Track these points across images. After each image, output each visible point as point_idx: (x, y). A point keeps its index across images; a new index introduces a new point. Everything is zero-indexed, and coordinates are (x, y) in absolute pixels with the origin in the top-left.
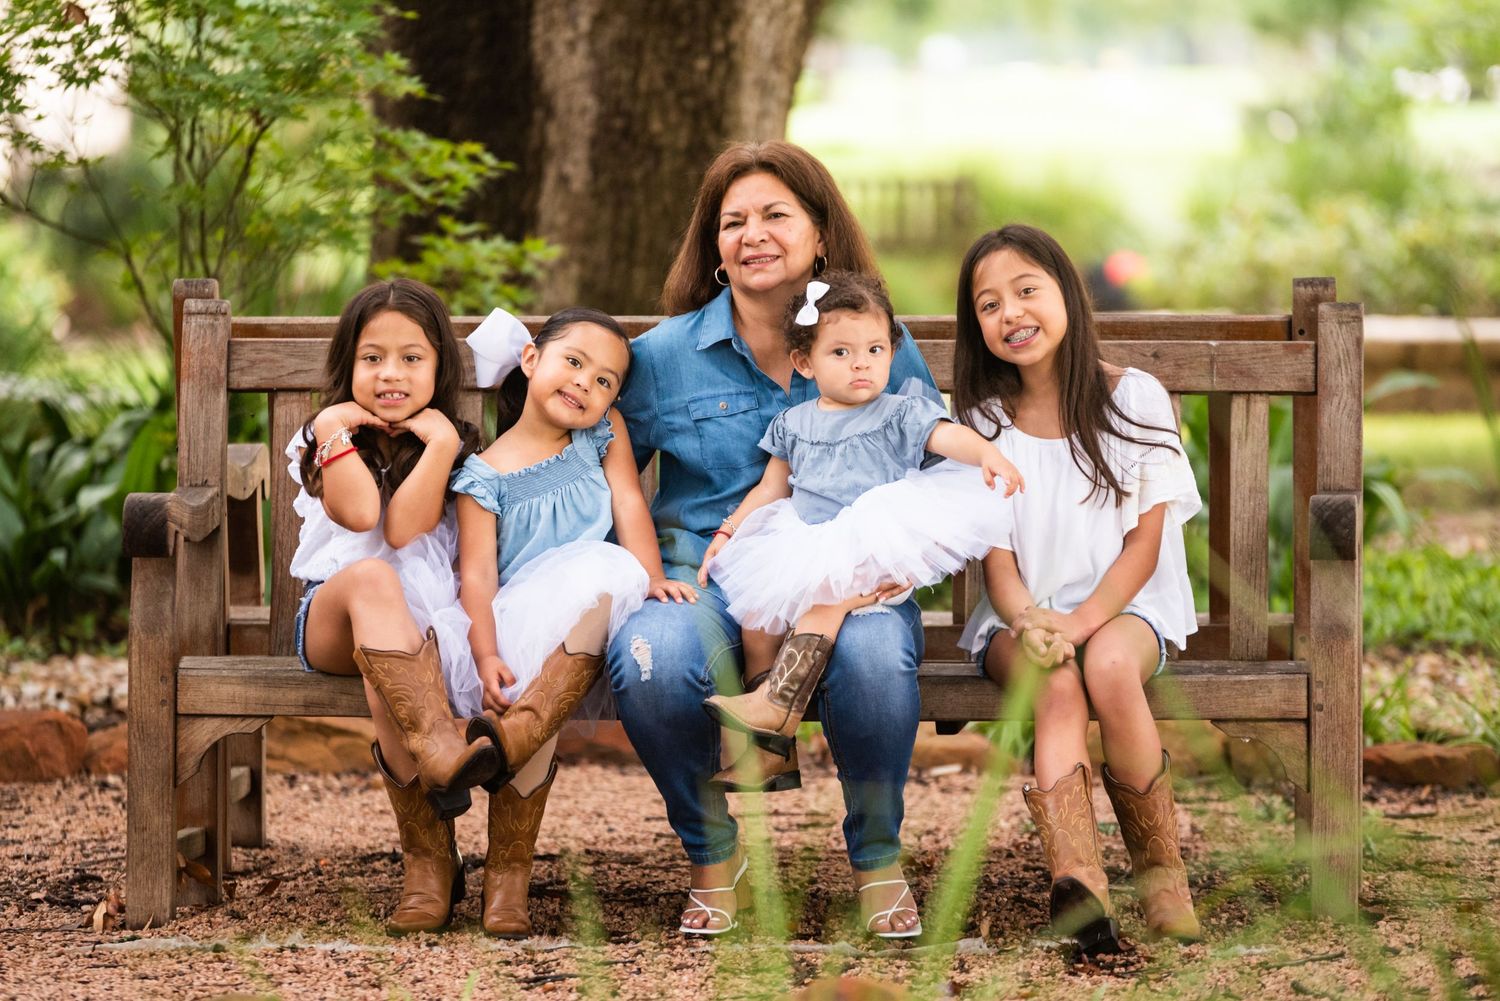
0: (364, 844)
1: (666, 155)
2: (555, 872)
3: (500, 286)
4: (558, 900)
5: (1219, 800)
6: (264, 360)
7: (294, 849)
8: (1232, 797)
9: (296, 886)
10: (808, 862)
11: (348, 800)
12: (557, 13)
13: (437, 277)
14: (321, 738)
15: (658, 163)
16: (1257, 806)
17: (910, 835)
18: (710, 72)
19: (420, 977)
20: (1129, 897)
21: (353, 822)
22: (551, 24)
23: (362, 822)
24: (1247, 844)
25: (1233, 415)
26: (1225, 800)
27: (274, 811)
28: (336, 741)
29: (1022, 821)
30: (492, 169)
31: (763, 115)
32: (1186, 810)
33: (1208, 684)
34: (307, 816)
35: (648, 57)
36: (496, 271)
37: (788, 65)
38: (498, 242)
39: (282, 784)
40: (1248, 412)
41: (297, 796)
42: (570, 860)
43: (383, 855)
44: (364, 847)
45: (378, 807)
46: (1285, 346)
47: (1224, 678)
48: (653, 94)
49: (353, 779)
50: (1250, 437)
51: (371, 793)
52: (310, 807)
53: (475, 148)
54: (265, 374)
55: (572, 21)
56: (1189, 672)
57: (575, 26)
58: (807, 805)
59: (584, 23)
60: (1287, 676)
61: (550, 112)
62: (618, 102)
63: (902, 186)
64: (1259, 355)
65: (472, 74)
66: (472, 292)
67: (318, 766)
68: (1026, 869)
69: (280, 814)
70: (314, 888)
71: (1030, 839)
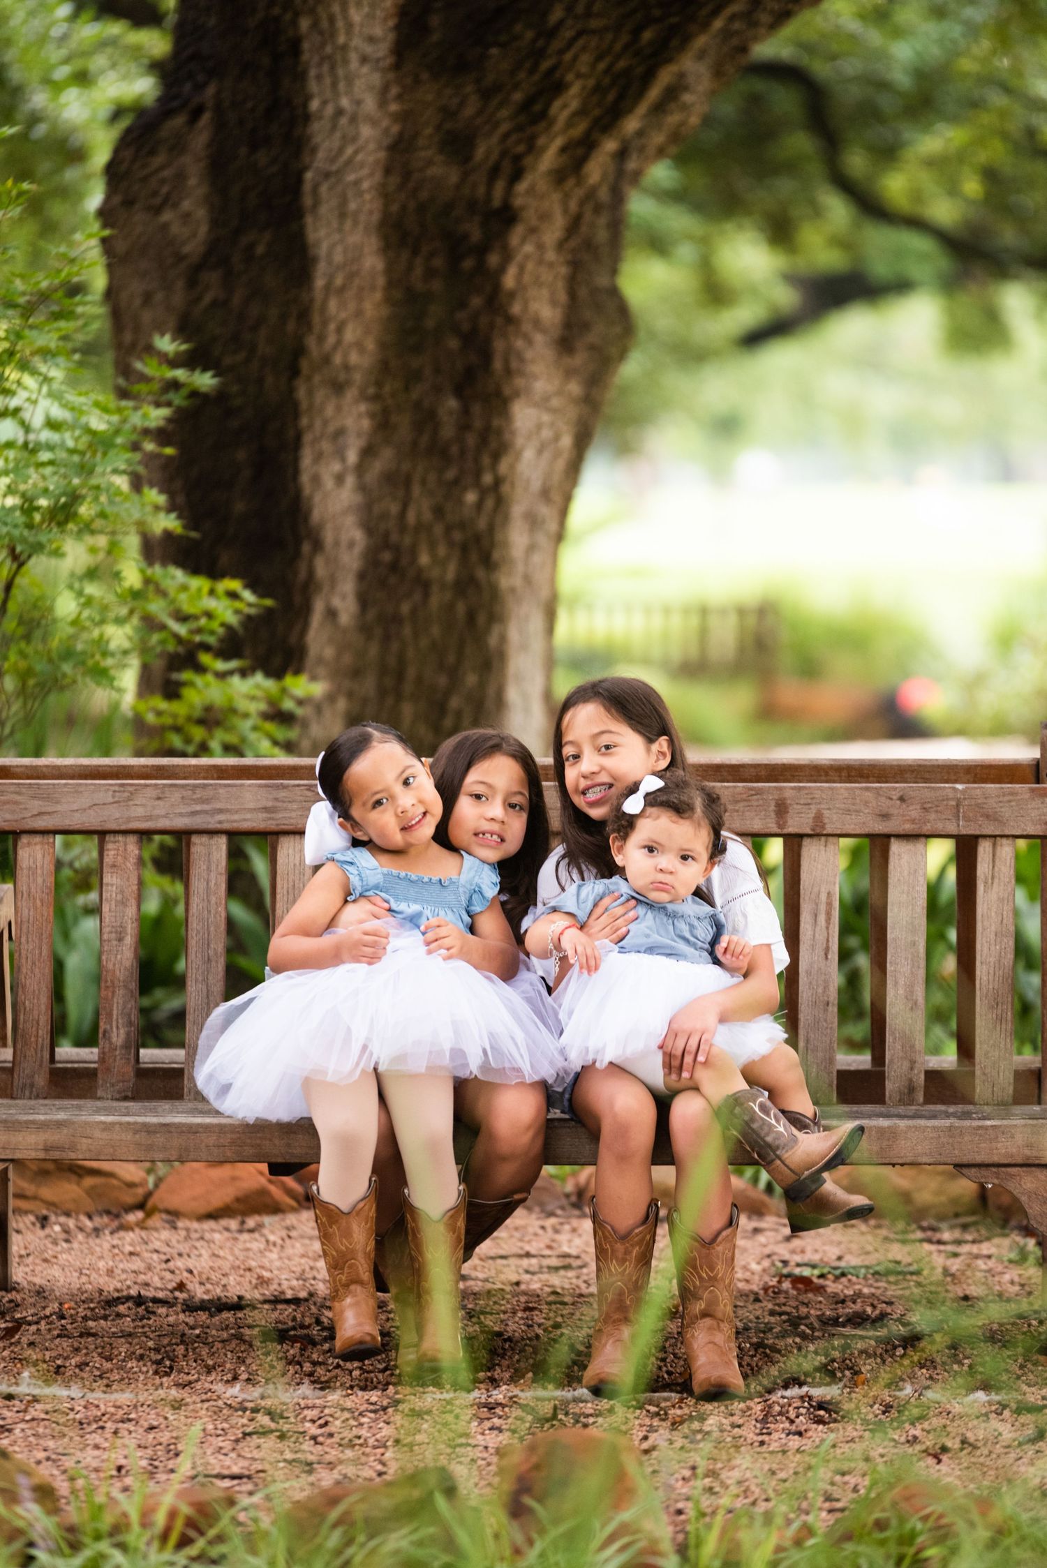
0: (110, 1286)
1: (435, 588)
2: (299, 1316)
3: (259, 722)
4: (298, 1345)
5: (974, 1242)
6: (7, 803)
7: (40, 1292)
8: (988, 1239)
9: (38, 1330)
10: (554, 1307)
11: (98, 1241)
12: (326, 446)
13: (198, 713)
14: (74, 1178)
15: (426, 595)
16: (1011, 1249)
17: (659, 1277)
18: (479, 505)
19: (155, 1423)
20: (873, 1343)
21: (101, 1264)
22: (318, 457)
23: (111, 1263)
24: (998, 1288)
25: (979, 859)
26: (980, 1242)
27: (23, 1252)
28: (89, 1181)
29: (773, 1264)
30: (250, 605)
31: (531, 548)
32: (940, 1251)
33: (950, 1128)
34: (56, 1257)
35: (416, 490)
36: (255, 708)
37: (557, 498)
38: (259, 678)
39: (33, 1224)
40: (994, 856)
41: (48, 1236)
42: (315, 1304)
43: (129, 1298)
44: (111, 1289)
45: (128, 1248)
46: (1032, 790)
47: (967, 1123)
48: (419, 527)
49: (106, 1219)
50: (996, 881)
51: (122, 1234)
52: (59, 1248)
53: (234, 585)
54: (8, 816)
55: (341, 455)
56: (934, 1117)
57: (343, 459)
58: (560, 1246)
59: (352, 457)
60: (1031, 1122)
61: (318, 545)
62: (387, 535)
63: (704, 611)
64: (1006, 798)
65: (239, 507)
66: (230, 729)
67: (71, 1206)
68: (772, 1313)
69: (28, 1255)
70: (56, 1333)
71: (779, 1282)
